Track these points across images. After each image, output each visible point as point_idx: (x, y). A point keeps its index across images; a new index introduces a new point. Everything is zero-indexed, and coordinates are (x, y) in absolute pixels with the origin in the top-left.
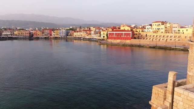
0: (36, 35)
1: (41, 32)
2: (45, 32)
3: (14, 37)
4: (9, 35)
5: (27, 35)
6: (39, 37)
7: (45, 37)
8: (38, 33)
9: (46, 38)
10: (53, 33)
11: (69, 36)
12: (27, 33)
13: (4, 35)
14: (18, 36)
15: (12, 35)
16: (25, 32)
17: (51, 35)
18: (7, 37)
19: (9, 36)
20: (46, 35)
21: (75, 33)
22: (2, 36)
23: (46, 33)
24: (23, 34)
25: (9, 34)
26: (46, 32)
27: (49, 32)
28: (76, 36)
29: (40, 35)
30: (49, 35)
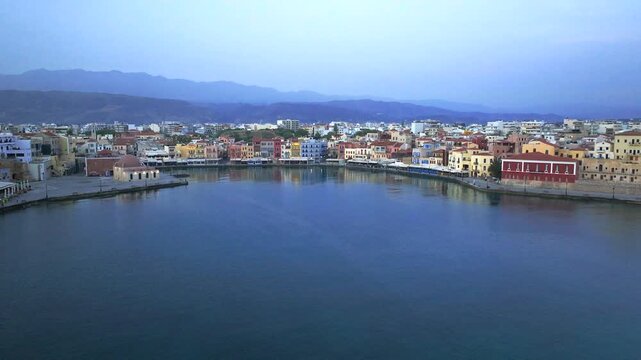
0: (239, 157)
1: (252, 147)
2: (263, 147)
3: (179, 161)
4: (167, 156)
5: (213, 155)
6: (246, 162)
7: (264, 162)
8: (245, 151)
9: (265, 166)
10: (285, 150)
11: (332, 157)
12: (213, 151)
13: (154, 157)
14: (190, 158)
15: (172, 156)
17: (278, 155)
19: (166, 160)
20: (264, 156)
21: (346, 150)
23: (265, 149)
24: (203, 153)
25: (166, 152)
26: (267, 146)
27: (273, 146)
28: (350, 158)
29: (248, 155)
30: (273, 156)
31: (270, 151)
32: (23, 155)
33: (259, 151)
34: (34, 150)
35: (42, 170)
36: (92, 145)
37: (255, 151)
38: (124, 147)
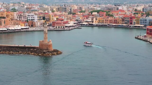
0: (116, 23)
2: (125, 19)
4: (90, 22)
5: (107, 22)
8: (118, 21)
10: (134, 21)
12: (108, 21)
13: (86, 22)
14: (98, 23)
16: (106, 19)
17: (131, 23)
18: (87, 24)
20: (126, 23)
22: (84, 23)
23: (126, 21)
24: (104, 21)
25: (90, 20)
26: (127, 19)
27: (129, 19)
29: (119, 23)
30: (129, 24)
31: (128, 21)
32: (34, 20)
33: (124, 21)
34: (39, 18)
35: (38, 24)
36: (63, 17)
37: (122, 21)
38: (85, 18)
